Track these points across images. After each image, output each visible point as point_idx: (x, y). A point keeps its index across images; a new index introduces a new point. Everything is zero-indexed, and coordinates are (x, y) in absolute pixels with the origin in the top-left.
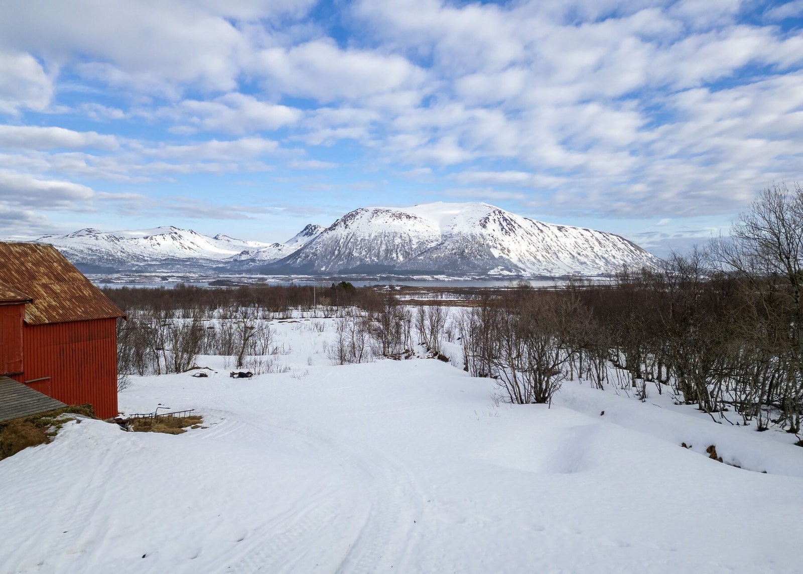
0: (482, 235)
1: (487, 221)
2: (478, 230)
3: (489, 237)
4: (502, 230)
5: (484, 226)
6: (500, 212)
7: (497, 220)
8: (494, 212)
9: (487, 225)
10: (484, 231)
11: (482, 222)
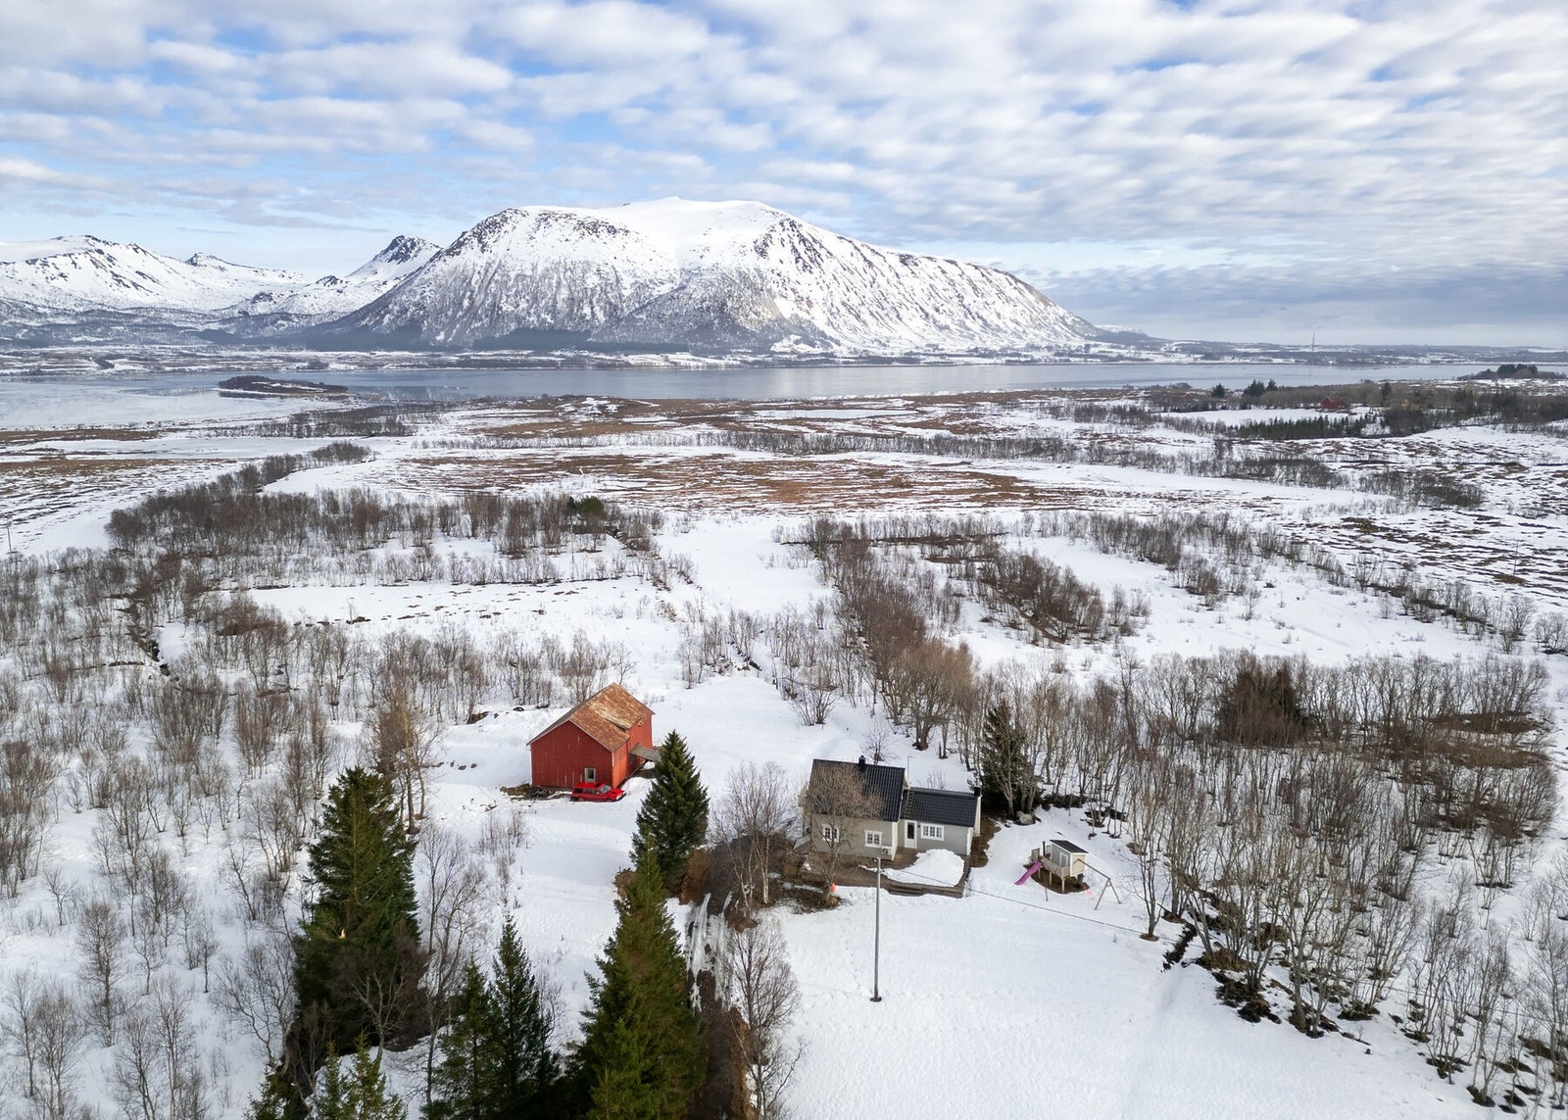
0: (758, 271)
1: (768, 242)
2: (751, 261)
3: (772, 275)
4: (797, 262)
5: (763, 253)
6: (793, 224)
7: (787, 239)
8: (782, 224)
9: (769, 250)
10: (762, 263)
11: (758, 243)
